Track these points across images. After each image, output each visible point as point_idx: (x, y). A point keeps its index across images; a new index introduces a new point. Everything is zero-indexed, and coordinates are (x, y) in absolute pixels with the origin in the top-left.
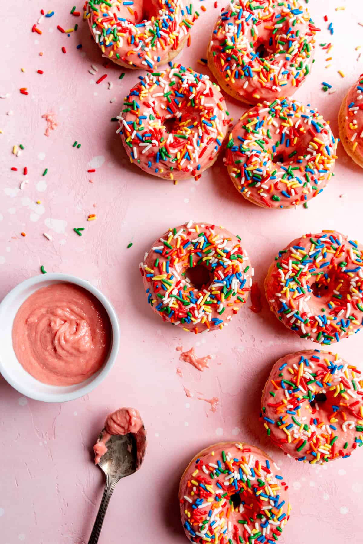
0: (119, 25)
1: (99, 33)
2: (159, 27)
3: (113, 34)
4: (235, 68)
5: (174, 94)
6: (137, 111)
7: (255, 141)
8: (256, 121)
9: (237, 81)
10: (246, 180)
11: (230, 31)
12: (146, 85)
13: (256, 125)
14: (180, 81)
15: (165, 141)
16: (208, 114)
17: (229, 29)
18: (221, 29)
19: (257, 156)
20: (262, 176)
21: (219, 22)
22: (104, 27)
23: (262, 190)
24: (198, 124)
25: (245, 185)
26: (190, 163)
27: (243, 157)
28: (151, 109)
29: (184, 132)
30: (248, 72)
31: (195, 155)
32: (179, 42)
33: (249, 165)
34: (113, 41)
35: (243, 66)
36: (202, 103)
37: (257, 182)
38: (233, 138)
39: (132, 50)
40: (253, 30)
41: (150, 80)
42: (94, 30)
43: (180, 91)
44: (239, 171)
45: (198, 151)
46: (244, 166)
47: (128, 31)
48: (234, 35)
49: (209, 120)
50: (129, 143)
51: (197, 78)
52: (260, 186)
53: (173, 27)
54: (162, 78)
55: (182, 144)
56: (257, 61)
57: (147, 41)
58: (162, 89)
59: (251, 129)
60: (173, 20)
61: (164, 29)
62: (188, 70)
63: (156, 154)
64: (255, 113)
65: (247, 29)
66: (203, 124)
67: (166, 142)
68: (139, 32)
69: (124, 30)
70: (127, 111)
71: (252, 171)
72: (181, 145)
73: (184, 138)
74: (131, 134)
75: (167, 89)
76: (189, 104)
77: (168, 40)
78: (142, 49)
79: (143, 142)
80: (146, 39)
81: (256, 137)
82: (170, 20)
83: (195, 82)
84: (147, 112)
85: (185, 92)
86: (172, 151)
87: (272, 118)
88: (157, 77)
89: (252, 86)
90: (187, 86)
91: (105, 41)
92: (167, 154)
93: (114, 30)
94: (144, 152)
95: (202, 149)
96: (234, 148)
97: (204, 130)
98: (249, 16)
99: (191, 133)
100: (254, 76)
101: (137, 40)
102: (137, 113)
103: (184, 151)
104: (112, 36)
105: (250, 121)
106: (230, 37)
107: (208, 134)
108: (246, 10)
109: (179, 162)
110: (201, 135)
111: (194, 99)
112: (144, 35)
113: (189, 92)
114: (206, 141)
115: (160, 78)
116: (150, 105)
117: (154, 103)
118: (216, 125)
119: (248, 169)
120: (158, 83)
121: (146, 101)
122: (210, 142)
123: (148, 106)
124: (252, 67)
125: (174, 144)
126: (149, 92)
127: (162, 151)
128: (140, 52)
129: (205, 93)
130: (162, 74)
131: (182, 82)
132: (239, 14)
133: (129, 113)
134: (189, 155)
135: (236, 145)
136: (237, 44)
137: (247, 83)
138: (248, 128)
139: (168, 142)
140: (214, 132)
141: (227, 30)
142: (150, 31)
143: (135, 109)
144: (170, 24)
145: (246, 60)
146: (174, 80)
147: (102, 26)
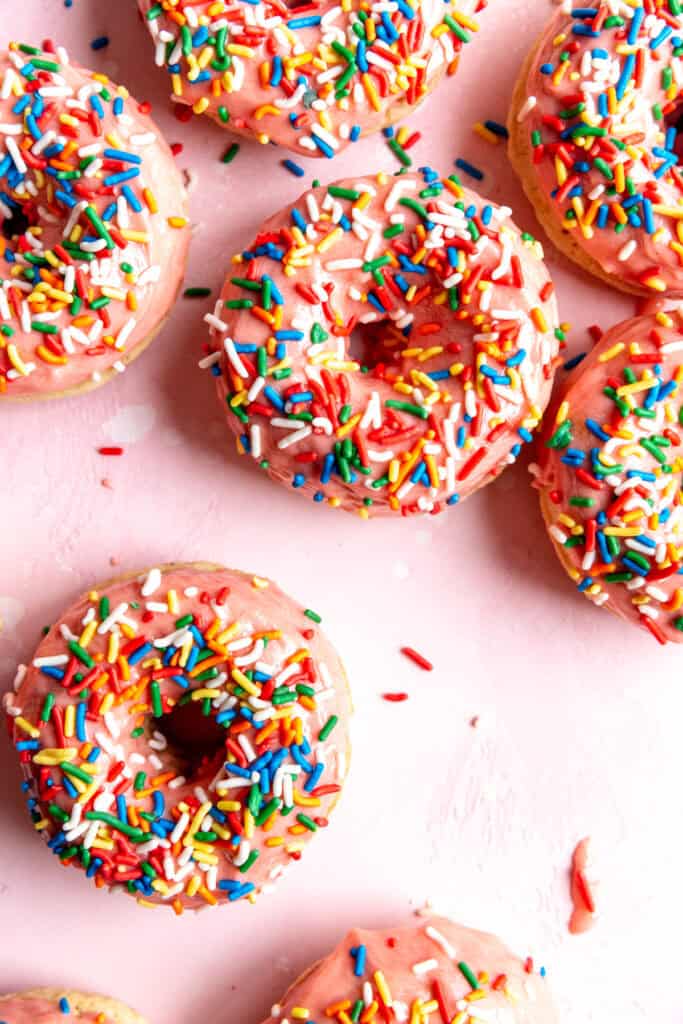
0: (235, 17)
1: (167, 36)
2: (365, 37)
3: (216, 47)
4: (600, 197)
5: (396, 263)
6: (273, 312)
7: (641, 442)
8: (651, 381)
9: (602, 234)
10: (600, 561)
11: (597, 76)
12: (310, 229)
13: (648, 393)
14: (421, 229)
15: (354, 422)
16: (501, 342)
17: (594, 70)
18: (567, 63)
19: (643, 494)
20: (652, 559)
21: (563, 37)
22: (187, 23)
23: (647, 600)
24: (464, 372)
25: (595, 574)
26: (427, 493)
27: (596, 488)
28: (318, 308)
29: (418, 394)
30: (638, 214)
31: (447, 473)
32: (424, 87)
33: (615, 519)
34: (211, 66)
35: (626, 195)
36: (484, 305)
37: (635, 575)
38: (570, 417)
39: (272, 104)
40: (669, 72)
41: (322, 211)
42: (153, 25)
43: (418, 258)
44: (580, 530)
45: (456, 462)
46: (597, 518)
47: (264, 40)
48: (607, 92)
49: (503, 363)
50: (239, 412)
51: (475, 220)
52: (643, 589)
53: (413, 40)
54: (362, 209)
55: (408, 435)
56: (672, 181)
57: (321, 79)
58: (358, 244)
59: (632, 403)
60: (415, 18)
61: (382, 44)
62: (446, 186)
63: (325, 459)
64: (650, 350)
65: (651, 71)
66: (481, 377)
67: (357, 425)
68: (299, 49)
69: (249, 38)
70: (241, 307)
71: (622, 540)
72: (405, 439)
73: (418, 415)
74: (248, 386)
75: (375, 245)
76: (441, 299)
77: (392, 77)
78: (305, 104)
79: (286, 416)
80: (321, 71)
81: (642, 429)
82: (405, 16)
83: (467, 237)
84: (305, 317)
85: (433, 263)
86: (375, 455)
88: (348, 203)
89: (645, 256)
90: (440, 243)
91: (184, 67)
92: (359, 462)
93: (217, 35)
94: (284, 444)
95: (468, 456)
96: (573, 457)
97: (482, 394)
98: (663, 31)
99: (441, 401)
100: (658, 230)
101: (292, 75)
102: (272, 320)
103: (412, 459)
104: (209, 52)
105: (632, 377)
106: (592, 94)
107: (494, 408)
108: (656, 13)
109: (393, 489)
110: (472, 413)
111: (461, 289)
112: (316, 60)
113: (446, 263)
114: (484, 430)
115: (356, 212)
116: (317, 297)
117: (328, 288)
118: (522, 380)
119: (609, 531)
120: (347, 225)
121: (304, 282)
122: (496, 435)
123: (309, 298)
124: (656, 200)
125: (382, 434)
126: (316, 252)
127: (342, 453)
128: (296, 112)
129: (496, 275)
130: (362, 194)
131: (427, 230)
132: (631, 22)
133: (244, 316)
134: (427, 471)
135: (578, 445)
136: (615, 119)
137: (632, 246)
138: (623, 398)
139: (364, 425)
140: (513, 404)
141: (586, 70)
142: (335, 48)
143: (268, 305)
144: (403, 29)
145: (640, 176)
146: (400, 218)
147: (181, 19)
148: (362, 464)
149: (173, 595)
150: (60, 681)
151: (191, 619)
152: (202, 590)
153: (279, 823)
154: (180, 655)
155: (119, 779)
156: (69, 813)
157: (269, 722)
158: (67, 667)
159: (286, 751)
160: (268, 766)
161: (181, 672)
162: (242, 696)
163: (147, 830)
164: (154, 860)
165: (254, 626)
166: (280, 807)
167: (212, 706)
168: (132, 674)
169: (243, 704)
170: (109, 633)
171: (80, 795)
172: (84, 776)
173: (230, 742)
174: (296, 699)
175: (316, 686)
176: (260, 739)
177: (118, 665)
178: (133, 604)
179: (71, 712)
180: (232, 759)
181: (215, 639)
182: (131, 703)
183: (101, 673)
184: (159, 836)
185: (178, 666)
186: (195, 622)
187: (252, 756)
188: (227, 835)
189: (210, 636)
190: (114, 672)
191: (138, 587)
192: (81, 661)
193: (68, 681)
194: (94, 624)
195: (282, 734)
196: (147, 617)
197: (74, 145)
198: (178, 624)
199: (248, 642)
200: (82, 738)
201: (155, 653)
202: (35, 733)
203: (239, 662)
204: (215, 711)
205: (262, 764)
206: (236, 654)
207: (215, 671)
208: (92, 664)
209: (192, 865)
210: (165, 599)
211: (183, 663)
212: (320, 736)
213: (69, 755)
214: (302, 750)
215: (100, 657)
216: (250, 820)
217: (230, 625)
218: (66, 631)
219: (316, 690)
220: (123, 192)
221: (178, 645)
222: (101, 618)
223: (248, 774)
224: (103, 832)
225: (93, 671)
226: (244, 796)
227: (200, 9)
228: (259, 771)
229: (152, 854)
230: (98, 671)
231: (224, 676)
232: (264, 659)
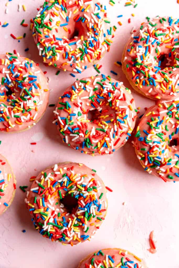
0: (57, 44)
1: (42, 49)
2: (86, 46)
3: (53, 51)
4: (143, 79)
5: (97, 97)
6: (69, 110)
7: (156, 134)
8: (158, 120)
9: (144, 87)
10: (149, 163)
11: (140, 52)
12: (76, 90)
13: (157, 123)
14: (102, 89)
15: (89, 134)
16: (122, 113)
17: (139, 50)
18: (133, 49)
19: (158, 147)
20: (160, 162)
21: (132, 43)
23: (161, 171)
24: (114, 121)
25: (148, 166)
26: (107, 149)
27: (146, 146)
28: (79, 108)
29: (103, 126)
30: (152, 82)
31: (111, 144)
32: (101, 56)
33: (152, 153)
34: (52, 55)
35: (149, 78)
36: (117, 105)
37: (157, 166)
38: (140, 130)
39: (66, 63)
40: (157, 49)
41: (79, 86)
42: (38, 47)
43: (101, 96)
44: (144, 156)
45: (113, 142)
46: (147, 153)
47: (63, 48)
48: (143, 55)
49: (122, 118)
50: (62, 133)
51: (114, 86)
52: (159, 169)
53: (97, 46)
54: (88, 85)
55: (101, 136)
56: (159, 74)
57: (77, 56)
58: (87, 93)
59: (154, 126)
60: (98, 41)
61: (90, 48)
62: (107, 78)
63: (83, 143)
64: (157, 113)
65: (152, 50)
66: (118, 122)
67: (90, 135)
68: (72, 50)
69: (60, 48)
70: (61, 109)
71: (153, 158)
72: (101, 137)
73: (103, 131)
74: (64, 127)
75: (92, 93)
76: (107, 104)
77: (93, 54)
78: (74, 62)
79: (73, 133)
80: (77, 54)
81: (157, 132)
82: (95, 41)
83: (112, 90)
84: (76, 110)
85: (105, 96)
86: (94, 141)
87: (170, 118)
88: (85, 84)
89: (154, 91)
90: (107, 92)
91: (46, 56)
92: (90, 143)
93: (53, 48)
94: (73, 140)
95: (116, 140)
96: (141, 139)
97: (118, 126)
98: (155, 40)
99: (109, 128)
100: (157, 85)
101: (70, 56)
102: (69, 112)
103: (103, 142)
104: (51, 52)
105: (153, 120)
106: (139, 56)
107: (121, 129)
108: (152, 37)
109: (99, 149)
110: (116, 130)
111: (112, 102)
112: (76, 52)
113: (108, 96)
114: (119, 134)
115: (87, 86)
116: (79, 106)
117: (81, 103)
118: (127, 122)
119: (150, 156)
120: (85, 89)
121: (75, 102)
122: (122, 135)
123: (77, 106)
124: (156, 79)
125: (96, 136)
126: (78, 95)
127: (86, 141)
128: (72, 64)
129: (120, 98)
130: (88, 82)
131: (103, 89)
132: (147, 39)
133: (62, 111)
134: (107, 144)
135: (142, 136)
136: (145, 61)
137: (151, 89)
138: (151, 125)
139: (91, 134)
140: (126, 127)
141: (137, 50)
142: (80, 49)
143: (68, 108)
144: (95, 44)
145: (151, 73)
146: (97, 87)
147: (45, 46)
148: (91, 143)
149: (61, 170)
150: (37, 193)
151: (66, 175)
152: (67, 168)
153: (93, 220)
154: (64, 183)
155: (54, 215)
156: (43, 224)
157: (87, 196)
158: (39, 190)
159: (92, 202)
160: (89, 206)
161: (65, 187)
162: (80, 191)
163: (62, 226)
164: (65, 232)
165: (81, 174)
166: (93, 216)
167: (73, 194)
168: (54, 189)
169: (81, 193)
170: (47, 180)
171: (45, 219)
172: (46, 215)
173: (79, 202)
174: (93, 190)
175: (97, 186)
176: (86, 201)
177: (50, 188)
178: (52, 173)
179: (41, 200)
180: (80, 206)
181: (72, 178)
182: (55, 196)
183: (47, 190)
184: (65, 227)
185: (64, 186)
186: (67, 175)
187: (84, 205)
188: (81, 224)
189: (71, 178)
190: (50, 189)
191: (52, 169)
192: (42, 188)
193: (39, 193)
194: (44, 179)
195: (91, 198)
196: (55, 175)
197: (22, 75)
198: (63, 176)
199: (80, 178)
200: (44, 206)
201: (58, 184)
202: (33, 206)
203: (78, 183)
204: (74, 195)
205: (87, 206)
206: (77, 181)
207: (73, 186)
208: (44, 188)
209: (74, 233)
210: (59, 171)
211: (65, 185)
212: (99, 198)
213: (42, 210)
214: (96, 202)
215: (46, 186)
216: (86, 220)
217: (75, 175)
218: (37, 182)
219: (97, 187)
220: (33, 85)
221: (64, 181)
222: (45, 177)
223: (84, 209)
224: (52, 228)
225: (45, 190)
226: (84, 214)
227: (49, 43)
228: (87, 208)
229: (64, 231)
230: (46, 190)
231: (75, 187)
232: (84, 182)
